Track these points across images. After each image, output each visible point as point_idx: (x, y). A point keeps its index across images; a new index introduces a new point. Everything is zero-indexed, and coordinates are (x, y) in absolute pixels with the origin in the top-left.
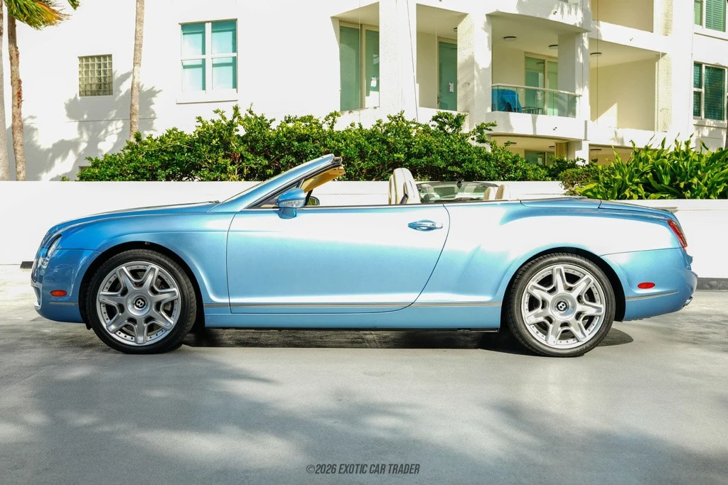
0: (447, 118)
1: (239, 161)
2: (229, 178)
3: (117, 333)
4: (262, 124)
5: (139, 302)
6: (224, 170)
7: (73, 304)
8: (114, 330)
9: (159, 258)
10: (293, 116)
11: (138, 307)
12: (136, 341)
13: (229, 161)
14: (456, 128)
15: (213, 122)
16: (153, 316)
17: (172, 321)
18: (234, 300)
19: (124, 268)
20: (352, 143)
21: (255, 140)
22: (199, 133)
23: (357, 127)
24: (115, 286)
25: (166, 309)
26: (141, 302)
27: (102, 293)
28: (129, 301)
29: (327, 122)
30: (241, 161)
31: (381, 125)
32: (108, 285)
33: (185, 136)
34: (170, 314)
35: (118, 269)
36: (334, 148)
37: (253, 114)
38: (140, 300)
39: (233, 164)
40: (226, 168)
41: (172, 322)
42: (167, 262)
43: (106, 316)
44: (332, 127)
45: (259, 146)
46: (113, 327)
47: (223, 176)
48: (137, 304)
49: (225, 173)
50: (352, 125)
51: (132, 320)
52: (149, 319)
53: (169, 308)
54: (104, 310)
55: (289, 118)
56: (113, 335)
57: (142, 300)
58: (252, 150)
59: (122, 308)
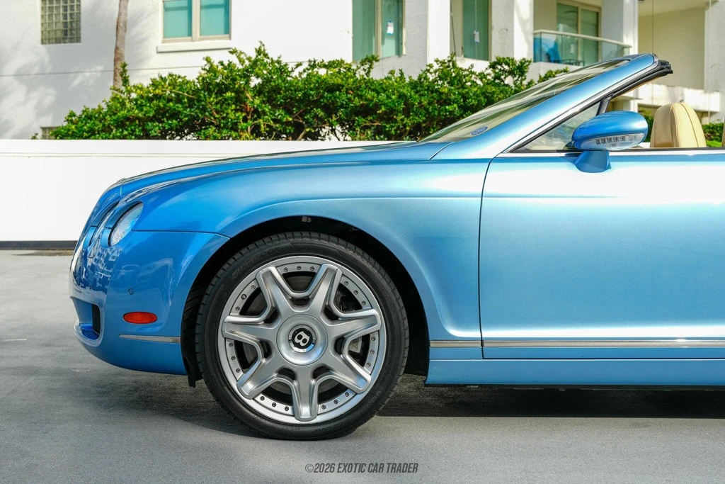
0: (508, 65)
1: (252, 116)
2: (240, 136)
3: (258, 399)
4: (282, 70)
5: (300, 337)
6: (234, 127)
7: (169, 340)
8: (251, 392)
9: (342, 248)
10: (319, 60)
11: (298, 345)
12: (295, 414)
13: (241, 115)
14: (520, 76)
15: (222, 63)
16: (329, 364)
17: (368, 375)
18: (488, 333)
19: (273, 269)
20: (394, 94)
21: (277, 90)
22: (204, 79)
23: (397, 74)
24: (253, 305)
25: (354, 350)
26: (305, 336)
27: (229, 318)
28: (282, 336)
29: (362, 68)
30: (255, 116)
31: (431, 70)
32: (240, 303)
33: (188, 82)
34: (361, 358)
35: (261, 271)
36: (372, 101)
37: (268, 58)
38: (302, 333)
39: (245, 120)
40: (236, 124)
41: (369, 378)
42: (358, 258)
43: (236, 364)
44: (368, 74)
45: (280, 98)
46: (250, 386)
47: (234, 134)
48: (296, 340)
49: (236, 130)
50: (392, 73)
51: (288, 373)
52: (319, 371)
53: (358, 350)
54: (231, 351)
55: (315, 62)
56: (251, 403)
57: (308, 333)
58: (270, 100)
59: (267, 349)
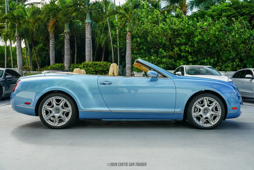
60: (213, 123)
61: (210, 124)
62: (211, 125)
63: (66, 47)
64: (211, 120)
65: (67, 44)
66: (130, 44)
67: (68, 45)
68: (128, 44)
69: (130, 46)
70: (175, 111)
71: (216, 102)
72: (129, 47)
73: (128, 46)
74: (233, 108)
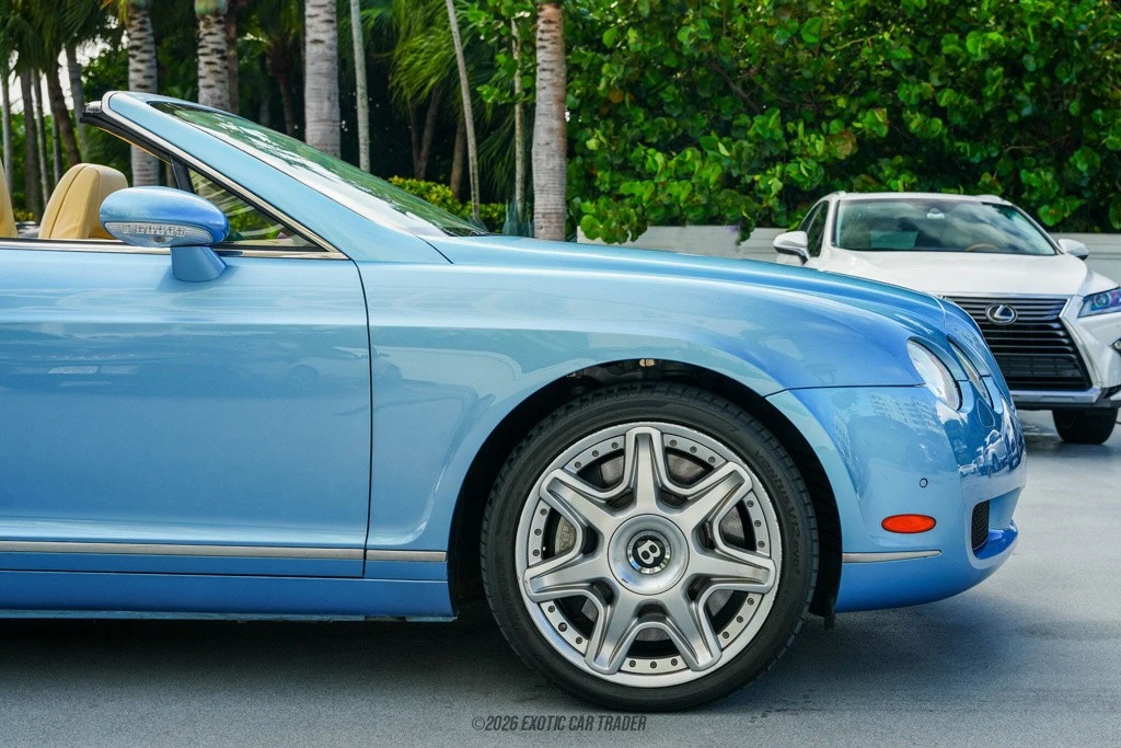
60: (708, 654)
61: (681, 664)
62: (689, 676)
63: (204, 96)
64: (686, 624)
65: (212, 82)
66: (558, 75)
67: (220, 85)
68: (546, 75)
69: (553, 85)
70: (365, 550)
71: (735, 465)
72: (550, 90)
73: (544, 84)
74: (893, 524)
